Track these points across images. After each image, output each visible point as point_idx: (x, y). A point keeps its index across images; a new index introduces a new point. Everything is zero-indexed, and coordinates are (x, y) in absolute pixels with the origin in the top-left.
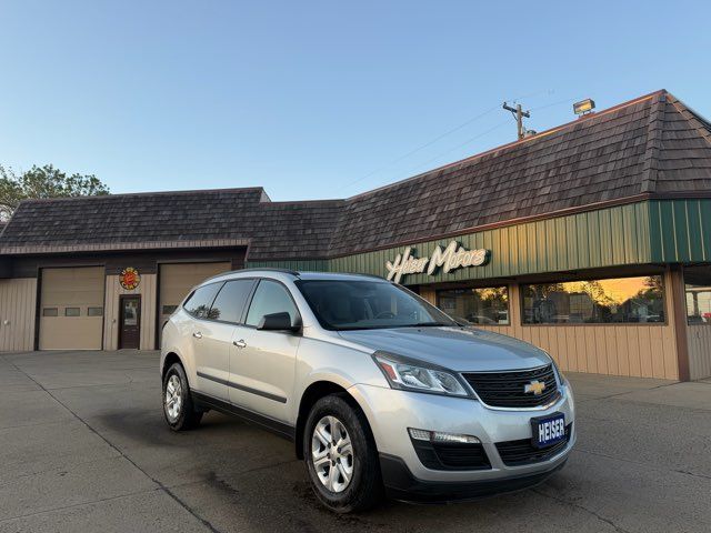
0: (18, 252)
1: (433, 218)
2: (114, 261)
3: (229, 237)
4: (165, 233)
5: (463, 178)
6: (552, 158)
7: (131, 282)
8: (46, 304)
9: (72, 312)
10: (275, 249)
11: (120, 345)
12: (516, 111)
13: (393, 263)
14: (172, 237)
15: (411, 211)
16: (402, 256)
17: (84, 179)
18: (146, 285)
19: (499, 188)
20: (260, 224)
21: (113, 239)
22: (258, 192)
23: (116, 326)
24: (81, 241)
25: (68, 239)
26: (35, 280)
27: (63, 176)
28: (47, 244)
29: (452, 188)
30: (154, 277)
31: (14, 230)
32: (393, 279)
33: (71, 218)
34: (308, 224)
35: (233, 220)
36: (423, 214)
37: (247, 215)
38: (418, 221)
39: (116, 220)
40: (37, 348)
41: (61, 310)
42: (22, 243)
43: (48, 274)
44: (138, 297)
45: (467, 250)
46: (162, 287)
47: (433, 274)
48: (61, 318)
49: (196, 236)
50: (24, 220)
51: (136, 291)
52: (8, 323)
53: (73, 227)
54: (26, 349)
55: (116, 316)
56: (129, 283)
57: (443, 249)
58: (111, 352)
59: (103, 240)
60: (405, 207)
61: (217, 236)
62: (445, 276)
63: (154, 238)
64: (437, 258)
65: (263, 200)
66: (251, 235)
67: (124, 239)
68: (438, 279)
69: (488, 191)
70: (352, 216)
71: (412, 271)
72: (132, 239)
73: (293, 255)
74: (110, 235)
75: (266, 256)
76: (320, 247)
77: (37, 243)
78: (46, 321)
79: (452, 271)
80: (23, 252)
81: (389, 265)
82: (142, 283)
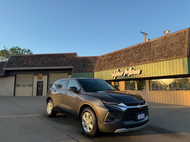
0: (10, 69)
1: (124, 61)
2: (36, 72)
3: (67, 66)
4: (50, 65)
5: (133, 51)
6: (158, 46)
7: (41, 78)
8: (17, 83)
9: (24, 86)
10: (80, 69)
11: (37, 95)
12: (144, 33)
13: (113, 73)
14: (52, 66)
15: (118, 59)
16: (116, 71)
17: (26, 50)
18: (45, 79)
19: (143, 54)
20: (76, 63)
21: (36, 66)
22: (75, 54)
23: (36, 89)
24: (27, 66)
25: (24, 66)
26: (14, 77)
27: (21, 49)
28: (18, 67)
29: (130, 53)
30: (47, 76)
31: (9, 64)
32: (113, 78)
33: (24, 60)
34: (89, 63)
35: (68, 61)
36: (121, 60)
37: (72, 60)
38: (120, 62)
39: (37, 61)
40: (14, 95)
41: (21, 85)
42: (11, 67)
43: (18, 75)
44: (42, 82)
45: (135, 70)
46: (49, 79)
47: (125, 76)
48: (21, 87)
49: (59, 66)
50: (12, 61)
51: (42, 80)
52: (7, 89)
53: (25, 63)
54: (11, 95)
55: (36, 87)
56: (40, 78)
57: (128, 70)
58: (35, 97)
59: (33, 66)
60: (116, 58)
61: (64, 66)
62: (128, 77)
63: (47, 66)
64: (126, 72)
65: (76, 56)
66: (73, 65)
67: (39, 66)
68: (126, 78)
69: (140, 54)
70: (101, 61)
71: (119, 76)
72: (42, 66)
73: (85, 71)
74: (35, 65)
75: (78, 71)
76: (92, 69)
77: (15, 67)
78: (17, 88)
79: (130, 76)
80: (11, 69)
81: (112, 74)
82: (43, 78)
